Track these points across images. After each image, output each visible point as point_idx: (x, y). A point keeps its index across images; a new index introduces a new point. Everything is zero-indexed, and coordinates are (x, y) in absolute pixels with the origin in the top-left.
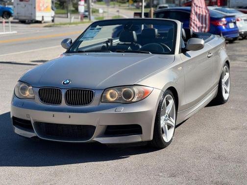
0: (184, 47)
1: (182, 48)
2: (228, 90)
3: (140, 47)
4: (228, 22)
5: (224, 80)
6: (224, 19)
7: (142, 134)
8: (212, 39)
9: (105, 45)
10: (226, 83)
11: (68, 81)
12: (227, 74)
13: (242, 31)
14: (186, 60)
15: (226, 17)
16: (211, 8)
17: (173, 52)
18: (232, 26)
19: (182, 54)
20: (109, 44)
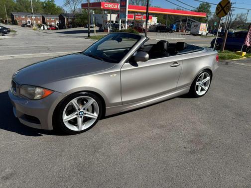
2: (207, 89)
5: (204, 82)
7: (40, 123)
10: (204, 84)
12: (208, 78)
14: (128, 69)
19: (129, 63)
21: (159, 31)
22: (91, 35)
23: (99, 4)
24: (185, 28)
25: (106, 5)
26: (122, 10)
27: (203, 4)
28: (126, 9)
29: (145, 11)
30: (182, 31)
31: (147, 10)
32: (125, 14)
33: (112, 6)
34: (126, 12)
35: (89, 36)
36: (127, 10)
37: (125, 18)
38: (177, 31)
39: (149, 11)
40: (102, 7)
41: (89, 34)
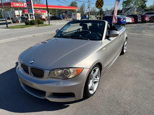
0: (108, 35)
1: (107, 36)
2: (126, 48)
3: (90, 33)
4: (123, 20)
5: (125, 45)
6: (122, 19)
7: (75, 96)
8: (121, 28)
9: (77, 31)
10: (125, 46)
11: (33, 61)
12: (126, 42)
13: (127, 22)
14: (108, 43)
15: (123, 18)
16: (119, 16)
17: (101, 39)
18: (124, 20)
19: (107, 39)
20: (78, 31)
21: (53, 19)
22: (9, 25)
23: (9, 4)
24: (68, 17)
25: (15, 5)
26: (29, 7)
27: (73, 2)
28: (31, 6)
29: (46, 8)
30: (66, 19)
31: (47, 7)
32: (32, 10)
33: (19, 5)
34: (32, 8)
35: (7, 27)
36: (33, 7)
37: (32, 12)
38: (64, 19)
39: (48, 8)
40: (12, 6)
41: (7, 25)
